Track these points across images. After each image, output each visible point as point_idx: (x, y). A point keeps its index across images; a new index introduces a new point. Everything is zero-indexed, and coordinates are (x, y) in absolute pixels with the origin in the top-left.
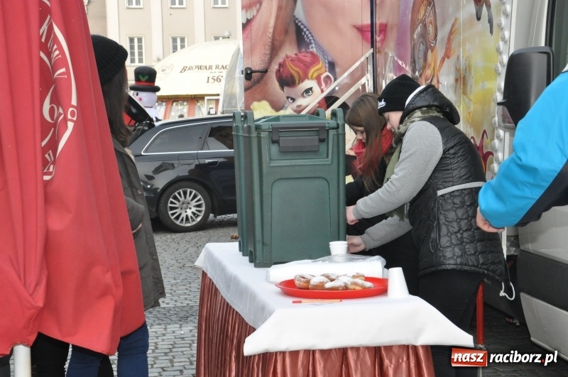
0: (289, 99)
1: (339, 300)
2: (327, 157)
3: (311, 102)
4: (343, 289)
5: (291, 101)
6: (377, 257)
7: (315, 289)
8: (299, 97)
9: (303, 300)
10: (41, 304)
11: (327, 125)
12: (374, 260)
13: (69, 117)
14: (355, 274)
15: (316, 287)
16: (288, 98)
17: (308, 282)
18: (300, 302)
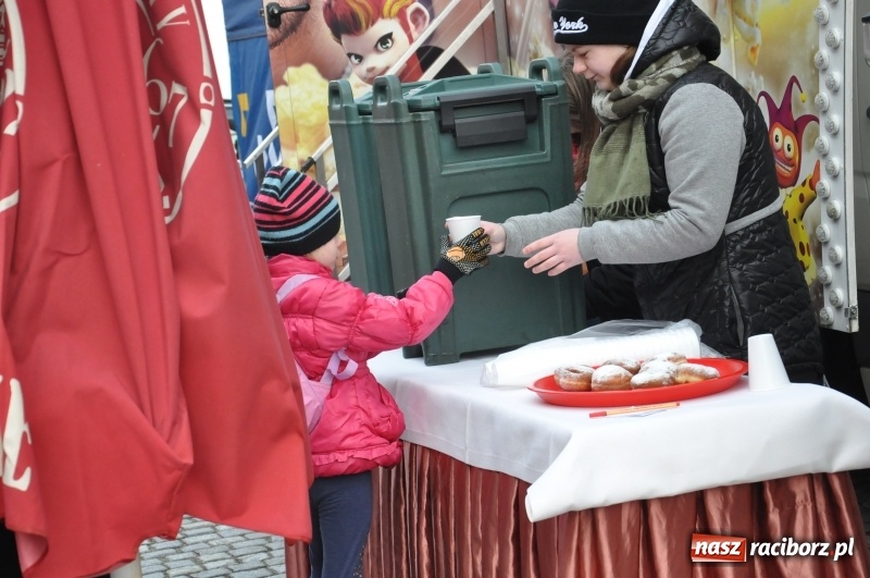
0: (353, 58)
1: (674, 404)
2: (542, 148)
3: (394, 60)
4: (669, 384)
5: (356, 61)
6: (686, 322)
7: (607, 389)
8: (369, 52)
9: (608, 410)
10: (189, 460)
11: (538, 90)
12: (679, 328)
13: (203, 100)
14: (671, 355)
15: (607, 385)
16: (349, 55)
17: (588, 379)
18: (604, 414)
